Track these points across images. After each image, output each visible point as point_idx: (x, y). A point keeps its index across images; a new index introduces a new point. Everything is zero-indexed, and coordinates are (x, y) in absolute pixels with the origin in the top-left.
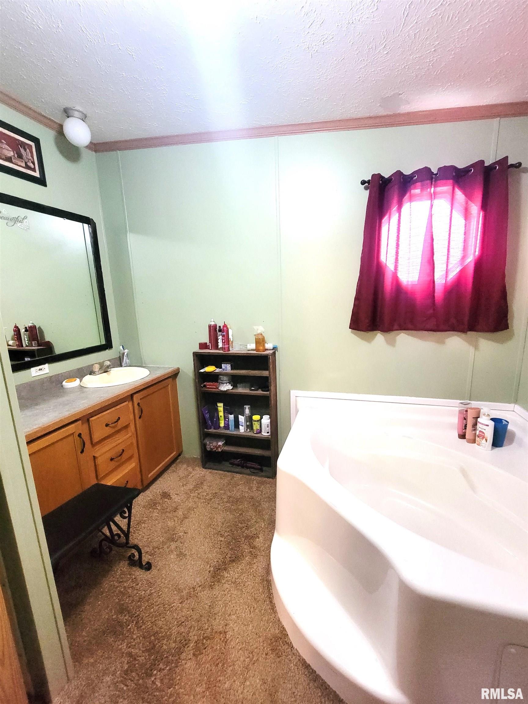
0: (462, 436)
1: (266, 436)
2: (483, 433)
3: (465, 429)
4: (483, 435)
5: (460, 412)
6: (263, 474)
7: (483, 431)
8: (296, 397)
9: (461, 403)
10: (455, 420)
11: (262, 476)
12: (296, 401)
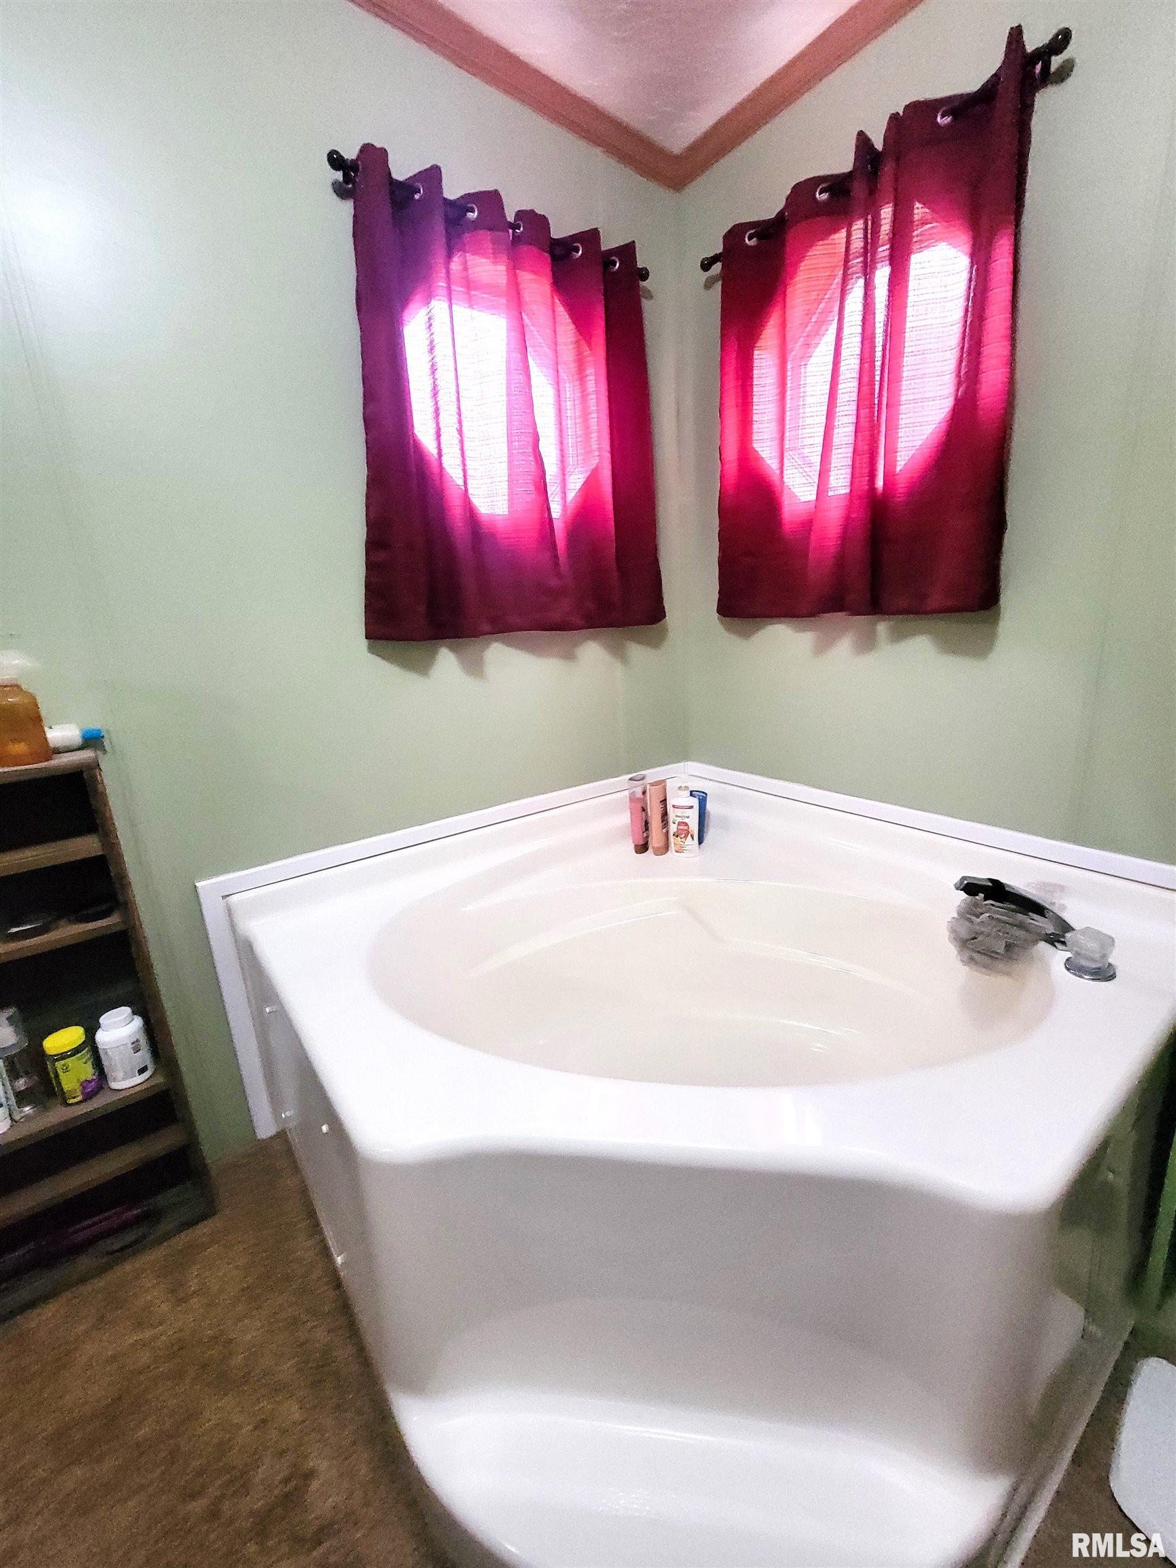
0: (642, 848)
1: (138, 1089)
2: (686, 824)
3: (647, 829)
4: (686, 828)
5: (632, 799)
6: (165, 1226)
7: (686, 820)
8: (224, 897)
9: (631, 779)
10: (624, 819)
11: (167, 1236)
12: (229, 911)
